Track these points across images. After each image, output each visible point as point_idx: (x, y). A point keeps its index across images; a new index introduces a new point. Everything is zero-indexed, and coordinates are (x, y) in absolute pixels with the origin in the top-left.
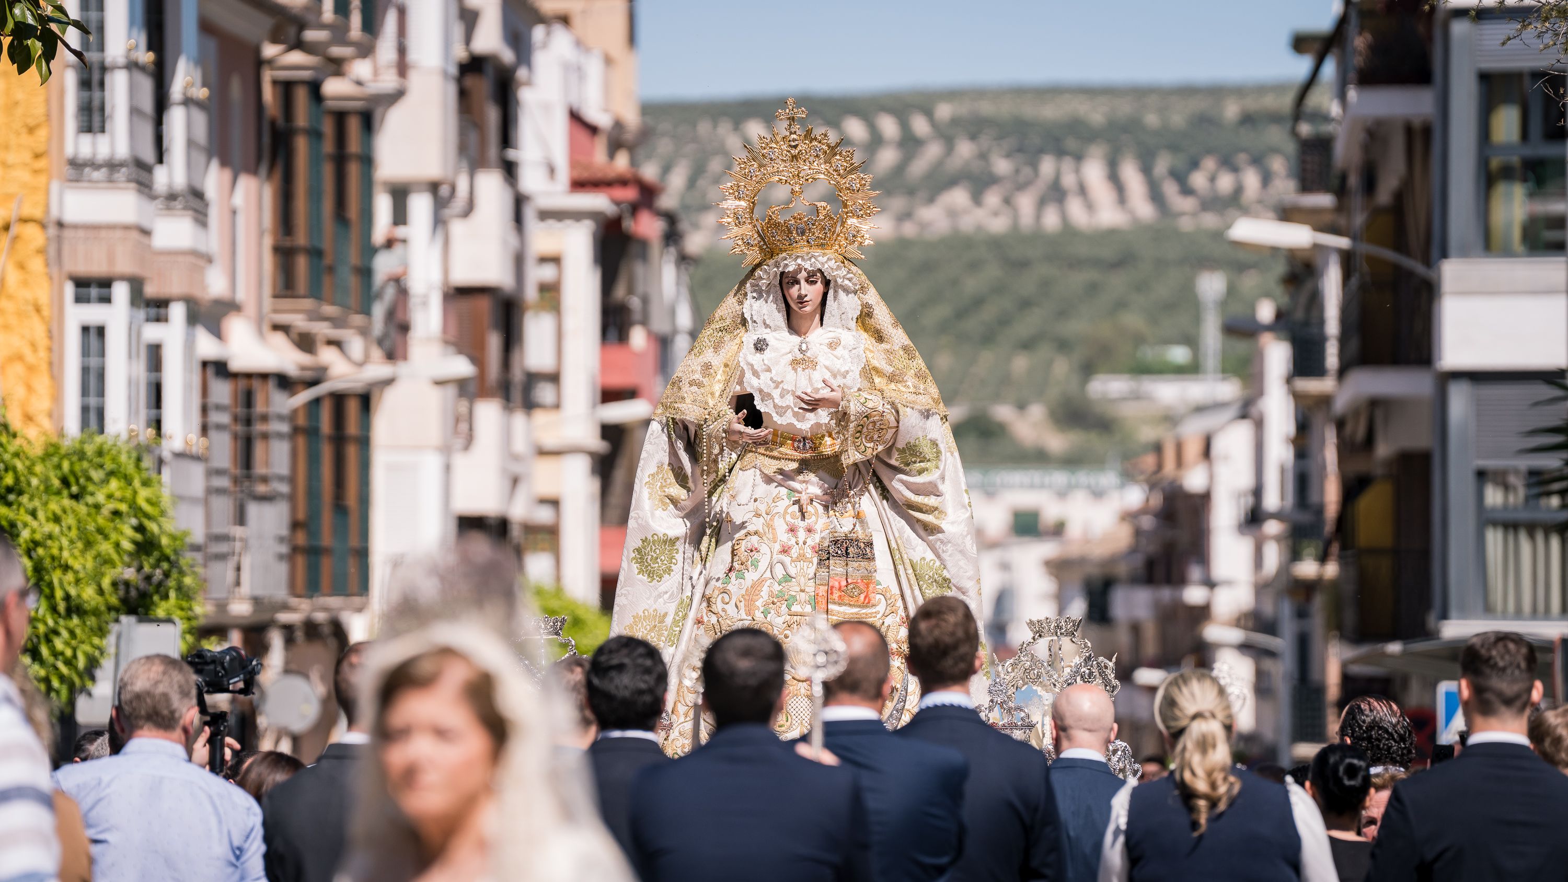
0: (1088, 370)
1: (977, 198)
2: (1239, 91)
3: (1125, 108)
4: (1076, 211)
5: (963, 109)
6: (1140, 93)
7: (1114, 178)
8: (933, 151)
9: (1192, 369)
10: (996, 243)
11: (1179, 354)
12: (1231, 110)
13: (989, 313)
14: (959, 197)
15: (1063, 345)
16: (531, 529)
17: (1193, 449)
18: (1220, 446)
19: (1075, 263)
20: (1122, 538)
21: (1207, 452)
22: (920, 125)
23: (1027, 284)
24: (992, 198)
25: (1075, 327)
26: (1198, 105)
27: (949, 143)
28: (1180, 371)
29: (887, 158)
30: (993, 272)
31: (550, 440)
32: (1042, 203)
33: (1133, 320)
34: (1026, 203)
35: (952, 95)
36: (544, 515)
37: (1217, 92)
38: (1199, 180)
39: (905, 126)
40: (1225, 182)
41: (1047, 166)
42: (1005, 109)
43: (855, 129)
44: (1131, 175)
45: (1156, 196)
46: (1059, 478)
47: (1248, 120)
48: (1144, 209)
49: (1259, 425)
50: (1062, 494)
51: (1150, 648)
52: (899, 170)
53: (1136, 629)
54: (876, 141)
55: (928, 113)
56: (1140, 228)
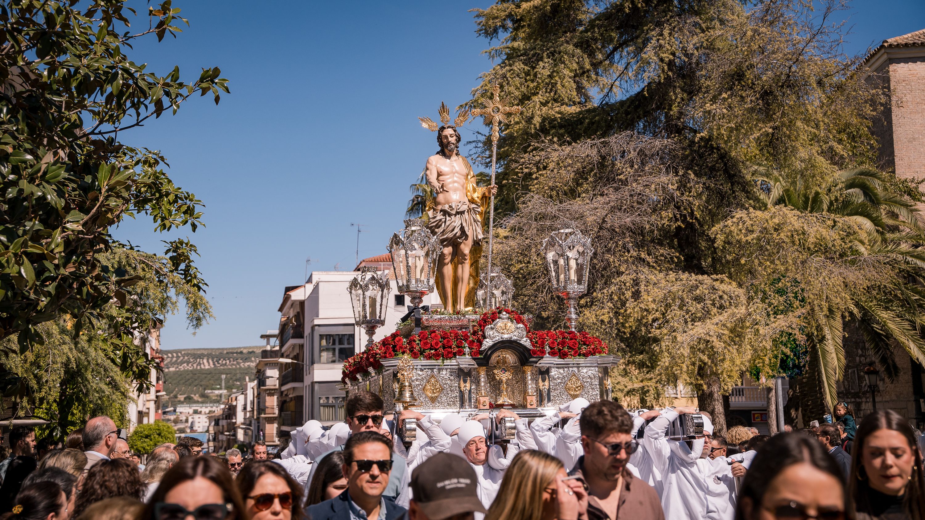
0: (205, 389)
1: (188, 365)
2: (226, 349)
3: (210, 352)
4: (202, 366)
5: (186, 352)
6: (212, 349)
7: (208, 362)
8: (182, 358)
9: (220, 389)
10: (191, 371)
11: (218, 387)
12: (225, 352)
13: (190, 381)
14: (185, 365)
15: (201, 386)
16: (145, 413)
17: (234, 399)
18: (238, 398)
19: (203, 374)
20: (221, 412)
21: (236, 399)
22: (180, 354)
23: (196, 377)
24: (190, 365)
25: (203, 383)
26: (220, 351)
27: (184, 357)
28: (218, 389)
29: (175, 359)
30: (191, 375)
31: (148, 399)
32: (197, 365)
33: (211, 382)
34: (195, 365)
35: (184, 350)
36: (147, 411)
37: (223, 349)
38: (220, 362)
39: (177, 354)
40: (224, 362)
41: (198, 360)
42: (192, 352)
43: (170, 355)
44: (210, 361)
45: (214, 364)
46: (201, 405)
47: (227, 353)
48: (213, 366)
49: (246, 395)
50: (201, 407)
51: (226, 429)
52: (176, 361)
53: (223, 426)
54: (173, 357)
55: (181, 353)
56: (211, 368)
